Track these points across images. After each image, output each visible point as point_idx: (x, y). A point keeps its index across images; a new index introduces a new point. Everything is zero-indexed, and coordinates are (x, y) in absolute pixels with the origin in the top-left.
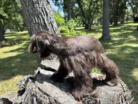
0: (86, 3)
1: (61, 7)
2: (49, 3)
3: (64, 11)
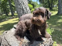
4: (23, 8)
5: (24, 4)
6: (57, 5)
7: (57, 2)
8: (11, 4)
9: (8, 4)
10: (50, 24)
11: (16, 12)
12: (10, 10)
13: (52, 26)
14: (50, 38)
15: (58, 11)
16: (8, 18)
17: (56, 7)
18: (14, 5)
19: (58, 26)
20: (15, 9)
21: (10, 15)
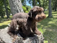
0: (42, 2)
1: (31, 4)
2: (19, 1)
3: (33, 6)
4: (17, 10)
5: (18, 6)
6: (48, 9)
7: (48, 6)
8: (7, 7)
9: (4, 7)
10: (42, 26)
11: (11, 15)
12: (6, 13)
13: (44, 27)
14: (41, 35)
15: (49, 14)
16: (3, 20)
17: (47, 11)
18: (10, 8)
19: (49, 27)
20: (10, 12)
21: (5, 17)
